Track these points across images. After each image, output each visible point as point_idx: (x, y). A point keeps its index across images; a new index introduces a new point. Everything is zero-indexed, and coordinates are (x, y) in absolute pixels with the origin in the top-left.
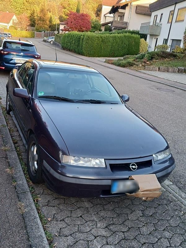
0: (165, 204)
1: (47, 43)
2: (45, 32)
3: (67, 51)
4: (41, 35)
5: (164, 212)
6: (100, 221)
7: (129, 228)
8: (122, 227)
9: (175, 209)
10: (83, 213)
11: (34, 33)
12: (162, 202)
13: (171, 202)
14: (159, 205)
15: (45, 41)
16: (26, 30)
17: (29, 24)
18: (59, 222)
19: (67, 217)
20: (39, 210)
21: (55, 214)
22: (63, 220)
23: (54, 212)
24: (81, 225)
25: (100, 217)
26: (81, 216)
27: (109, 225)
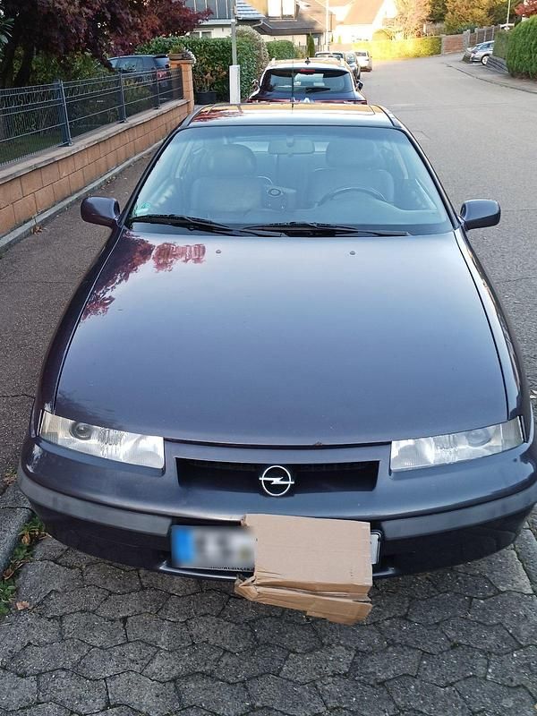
0: (482, 651)
1: (474, 64)
2: (473, 31)
3: (522, 78)
4: (461, 43)
5: (452, 685)
6: (170, 652)
7: (252, 706)
8: (227, 697)
9: (514, 684)
10: (138, 608)
11: (440, 39)
12: (479, 637)
13: (522, 647)
14: (454, 647)
15: (467, 59)
16: (419, 36)
17: (425, 15)
18: (43, 621)
19: (82, 611)
20: (10, 571)
21: (57, 592)
22: (61, 619)
23: (57, 586)
24: (101, 648)
25: (186, 637)
26: (124, 620)
27: (189, 675)
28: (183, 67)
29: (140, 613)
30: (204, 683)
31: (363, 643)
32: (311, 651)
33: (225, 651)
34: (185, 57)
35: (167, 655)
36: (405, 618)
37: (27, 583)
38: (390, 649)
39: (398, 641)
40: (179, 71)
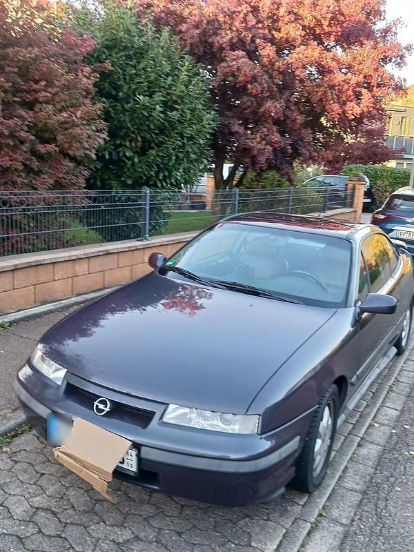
18: (9, 460)
19: (29, 463)
20: (13, 433)
21: (26, 450)
22: (16, 462)
23: (28, 449)
24: (21, 482)
25: (62, 493)
26: (43, 474)
27: (47, 510)
28: (357, 187)
29: (52, 475)
30: (50, 516)
31: (143, 534)
32: (112, 525)
33: (73, 507)
34: (361, 180)
35: (46, 498)
36: (179, 534)
37: (17, 442)
38: (154, 544)
39: (163, 542)
40: (354, 189)
